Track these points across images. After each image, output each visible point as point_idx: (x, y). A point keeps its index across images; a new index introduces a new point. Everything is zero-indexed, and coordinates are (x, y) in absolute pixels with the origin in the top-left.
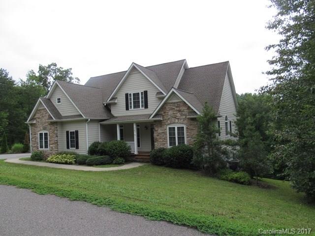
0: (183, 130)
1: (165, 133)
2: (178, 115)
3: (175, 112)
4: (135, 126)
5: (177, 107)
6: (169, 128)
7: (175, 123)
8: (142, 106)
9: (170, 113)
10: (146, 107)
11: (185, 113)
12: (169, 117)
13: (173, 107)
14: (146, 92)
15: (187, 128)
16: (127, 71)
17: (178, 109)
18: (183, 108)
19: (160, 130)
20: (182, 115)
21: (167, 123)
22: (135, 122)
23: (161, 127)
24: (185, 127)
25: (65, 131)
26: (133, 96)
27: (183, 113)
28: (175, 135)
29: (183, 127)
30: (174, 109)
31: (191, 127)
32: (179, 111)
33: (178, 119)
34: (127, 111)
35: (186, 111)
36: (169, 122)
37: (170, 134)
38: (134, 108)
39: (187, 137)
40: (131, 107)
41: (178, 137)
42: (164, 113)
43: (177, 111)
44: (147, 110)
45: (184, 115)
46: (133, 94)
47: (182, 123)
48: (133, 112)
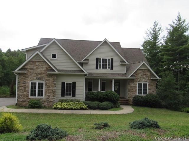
0: (147, 85)
1: (136, 87)
2: (145, 76)
3: (142, 75)
4: (113, 81)
5: (144, 72)
6: (138, 84)
7: (142, 81)
8: (109, 68)
9: (140, 75)
10: (112, 68)
11: (149, 76)
12: (139, 77)
13: (142, 72)
14: (112, 60)
15: (149, 84)
16: (102, 42)
17: (145, 73)
18: (147, 73)
19: (132, 85)
20: (146, 77)
21: (137, 81)
22: (113, 79)
23: (133, 83)
24: (148, 84)
25: (61, 82)
26: (102, 60)
27: (147, 76)
28: (141, 88)
29: (147, 84)
30: (142, 73)
31: (151, 84)
32: (145, 74)
33: (144, 79)
34: (97, 70)
35: (149, 75)
36: (139, 80)
37: (139, 87)
38: (102, 68)
39: (149, 90)
40: (100, 67)
41: (143, 89)
42: (136, 75)
43: (144, 74)
44: (112, 70)
45: (148, 77)
46: (103, 59)
47: (147, 82)
48: (101, 70)
